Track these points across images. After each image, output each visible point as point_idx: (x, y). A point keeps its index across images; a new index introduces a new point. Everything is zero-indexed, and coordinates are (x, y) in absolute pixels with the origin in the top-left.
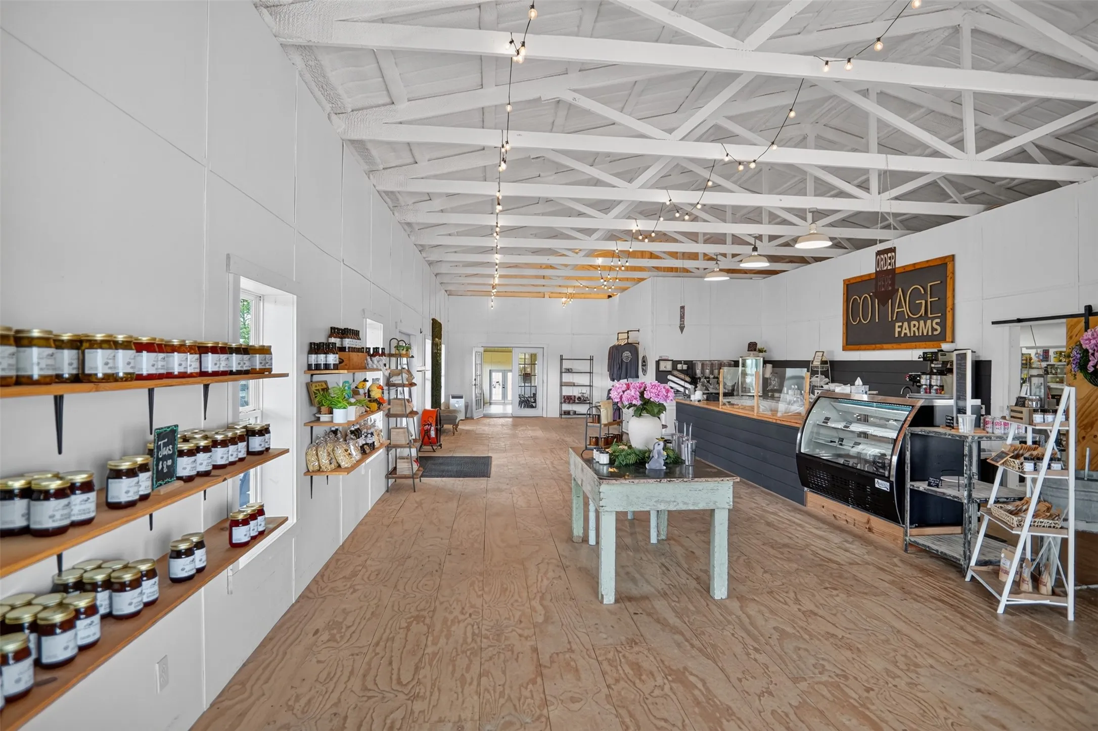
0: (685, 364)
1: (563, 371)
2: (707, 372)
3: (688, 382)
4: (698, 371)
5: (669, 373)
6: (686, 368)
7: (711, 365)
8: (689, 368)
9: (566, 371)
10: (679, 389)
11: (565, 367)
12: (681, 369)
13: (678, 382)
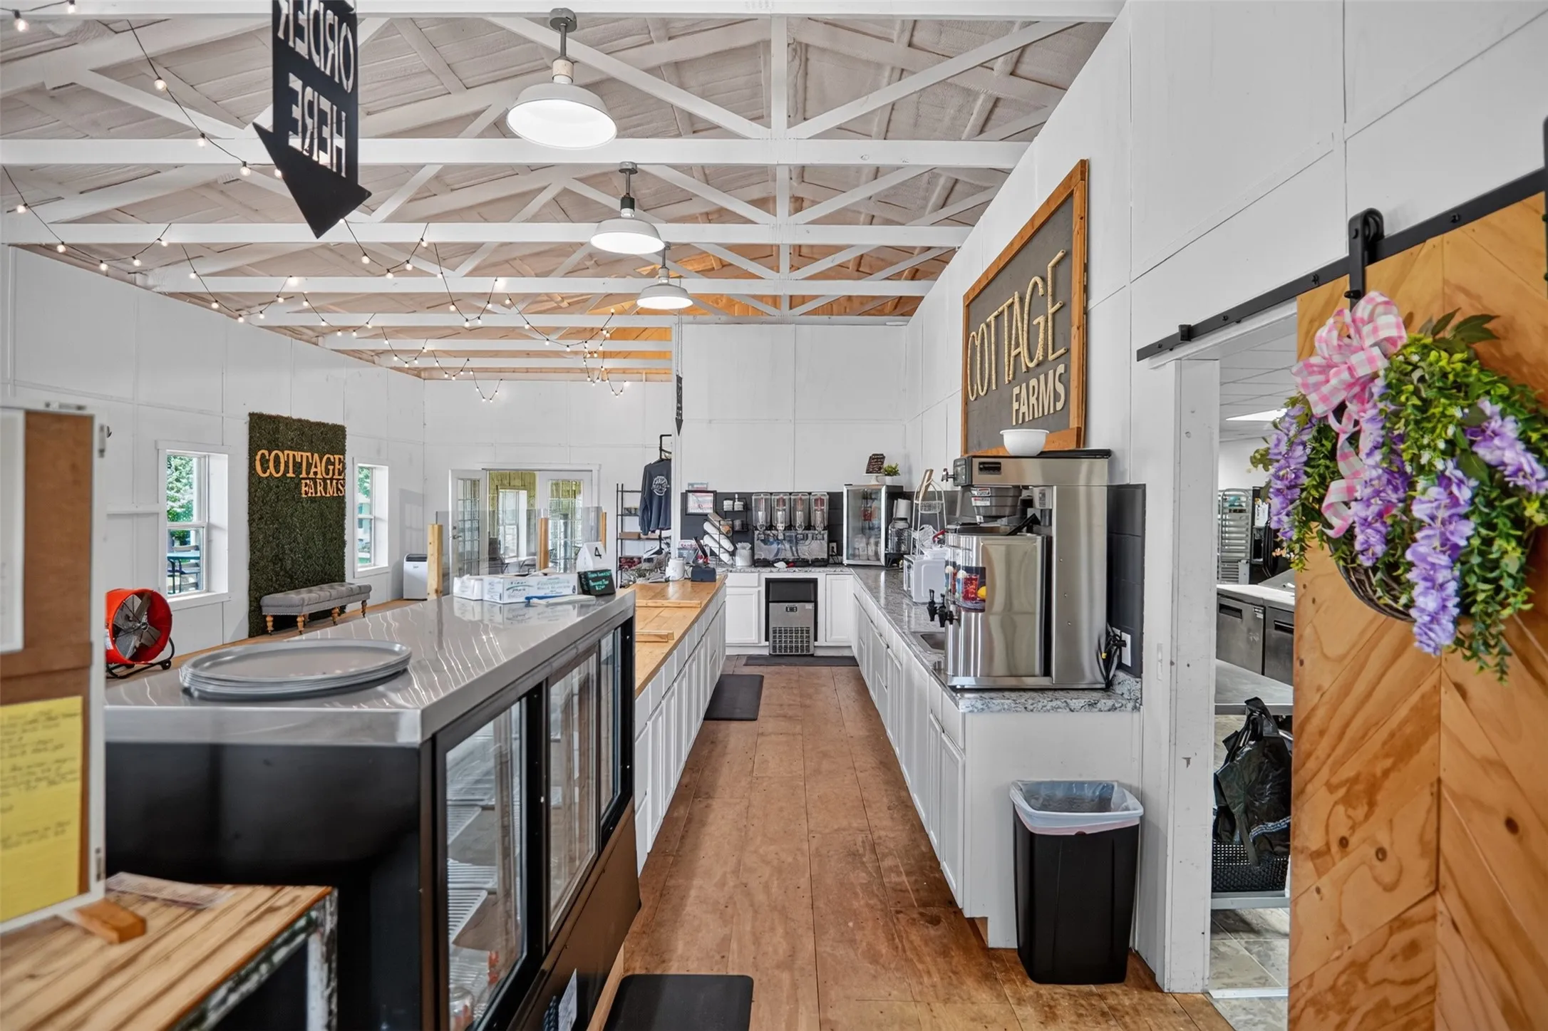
0: (739, 500)
1: (620, 513)
2: (780, 515)
3: (728, 538)
4: (760, 513)
5: (704, 517)
6: (741, 509)
7: (791, 501)
8: (747, 508)
9: (629, 512)
10: (716, 551)
11: (627, 505)
12: (731, 509)
13: (716, 537)
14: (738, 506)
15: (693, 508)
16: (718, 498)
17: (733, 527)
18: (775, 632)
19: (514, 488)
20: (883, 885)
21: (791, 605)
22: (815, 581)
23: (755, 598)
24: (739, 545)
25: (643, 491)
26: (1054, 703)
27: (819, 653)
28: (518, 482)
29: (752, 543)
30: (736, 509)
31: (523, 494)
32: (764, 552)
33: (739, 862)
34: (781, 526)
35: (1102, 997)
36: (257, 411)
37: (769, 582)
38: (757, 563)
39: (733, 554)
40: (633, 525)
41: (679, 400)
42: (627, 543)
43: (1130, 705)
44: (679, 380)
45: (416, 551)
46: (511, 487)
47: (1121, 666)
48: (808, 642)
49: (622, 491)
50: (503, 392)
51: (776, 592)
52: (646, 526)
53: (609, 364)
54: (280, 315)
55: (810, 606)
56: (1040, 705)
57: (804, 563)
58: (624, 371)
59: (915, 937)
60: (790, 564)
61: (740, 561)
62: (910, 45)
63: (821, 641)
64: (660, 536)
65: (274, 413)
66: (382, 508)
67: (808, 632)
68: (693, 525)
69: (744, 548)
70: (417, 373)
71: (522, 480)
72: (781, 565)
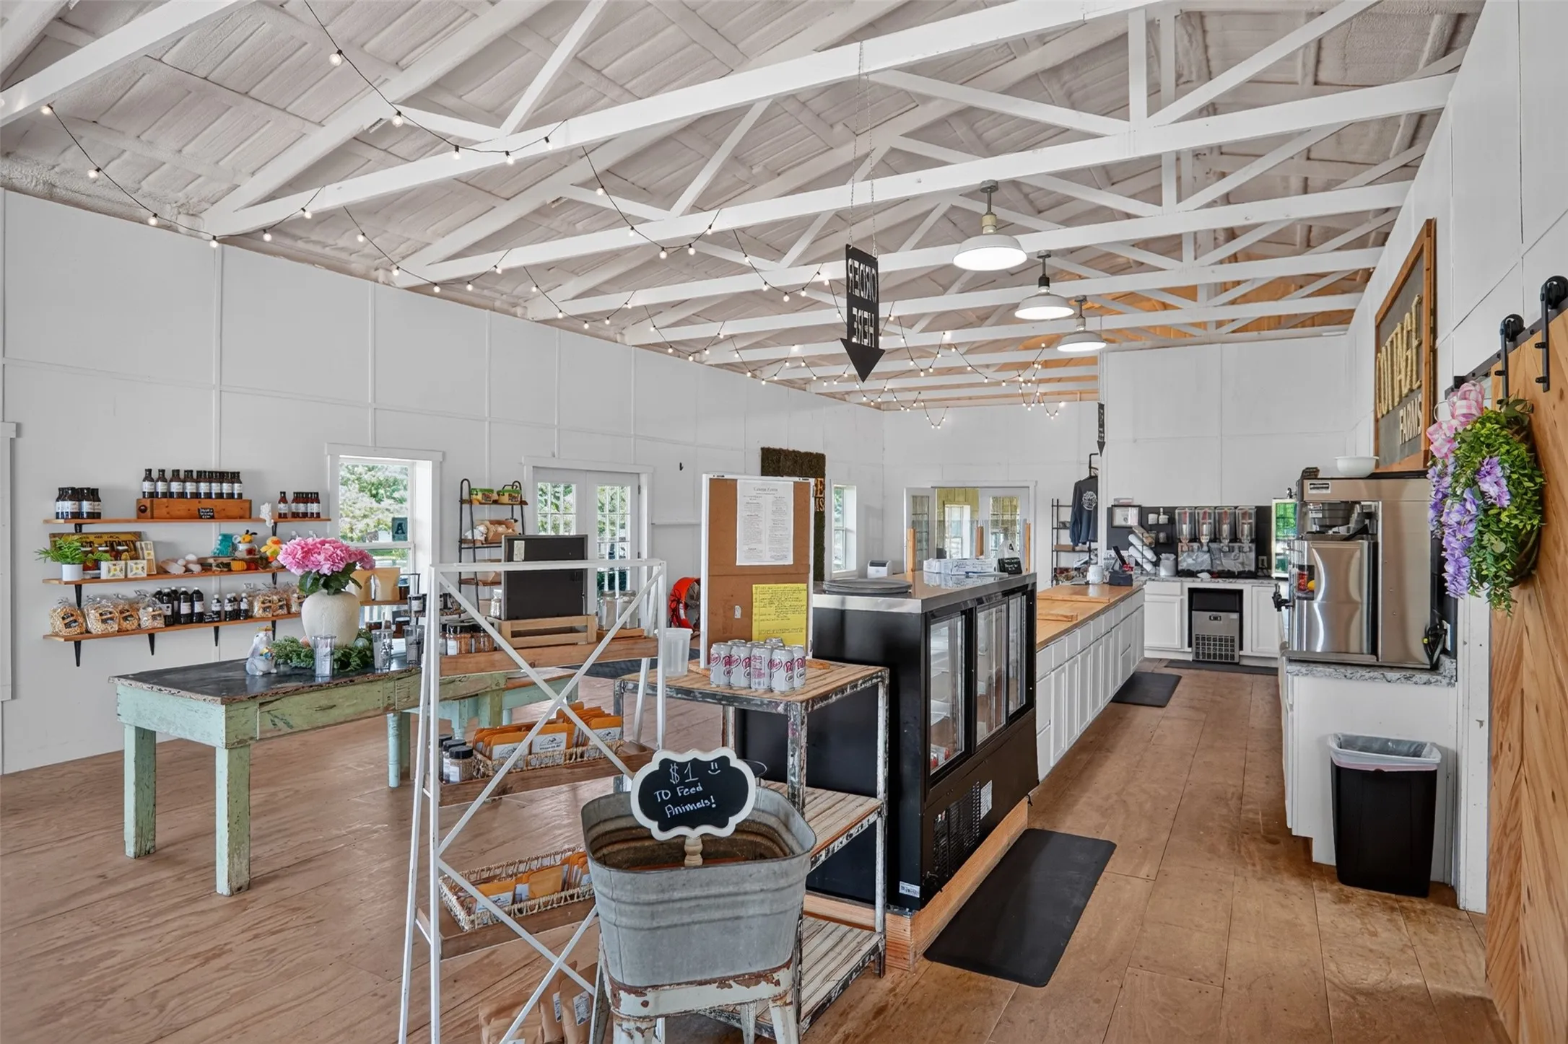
0: (1164, 514)
1: (1055, 526)
2: (1205, 529)
3: (1152, 549)
4: (1184, 526)
5: (1129, 530)
6: (1166, 521)
7: (1218, 516)
8: (1172, 521)
9: (1063, 525)
10: (1140, 560)
11: (1062, 519)
12: (1155, 522)
13: (1140, 548)
14: (1163, 519)
15: (1119, 521)
16: (1143, 512)
17: (1157, 539)
18: (1197, 639)
19: (958, 503)
20: (1239, 818)
21: (1215, 613)
22: (1240, 592)
23: (1177, 606)
24: (1163, 556)
25: (1073, 506)
26: (1371, 674)
27: (1245, 662)
28: (961, 498)
29: (1177, 555)
30: (1161, 522)
31: (967, 509)
32: (1187, 562)
33: (1123, 789)
34: (1205, 540)
35: (1397, 901)
36: (766, 446)
37: (1192, 591)
38: (1180, 573)
39: (1156, 564)
40: (1065, 537)
41: (1101, 425)
42: (1062, 555)
43: (1447, 680)
44: (1101, 407)
45: (877, 559)
46: (953, 502)
47: (1444, 651)
48: (1233, 651)
49: (1057, 506)
50: (948, 418)
51: (1199, 600)
52: (1076, 538)
53: (1043, 388)
54: (786, 372)
55: (1235, 616)
56: (1359, 675)
57: (1229, 575)
58: (1059, 393)
59: (1252, 847)
60: (1215, 575)
61: (1163, 572)
62: (1316, 83)
63: (1247, 651)
64: (1089, 547)
65: (777, 447)
66: (851, 521)
67: (1233, 640)
68: (1119, 537)
69: (1168, 559)
70: (878, 407)
71: (967, 495)
72: (1205, 576)
